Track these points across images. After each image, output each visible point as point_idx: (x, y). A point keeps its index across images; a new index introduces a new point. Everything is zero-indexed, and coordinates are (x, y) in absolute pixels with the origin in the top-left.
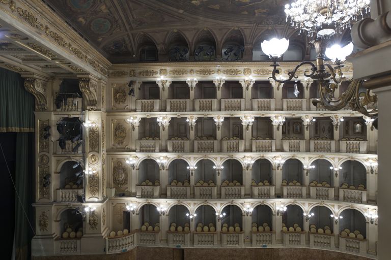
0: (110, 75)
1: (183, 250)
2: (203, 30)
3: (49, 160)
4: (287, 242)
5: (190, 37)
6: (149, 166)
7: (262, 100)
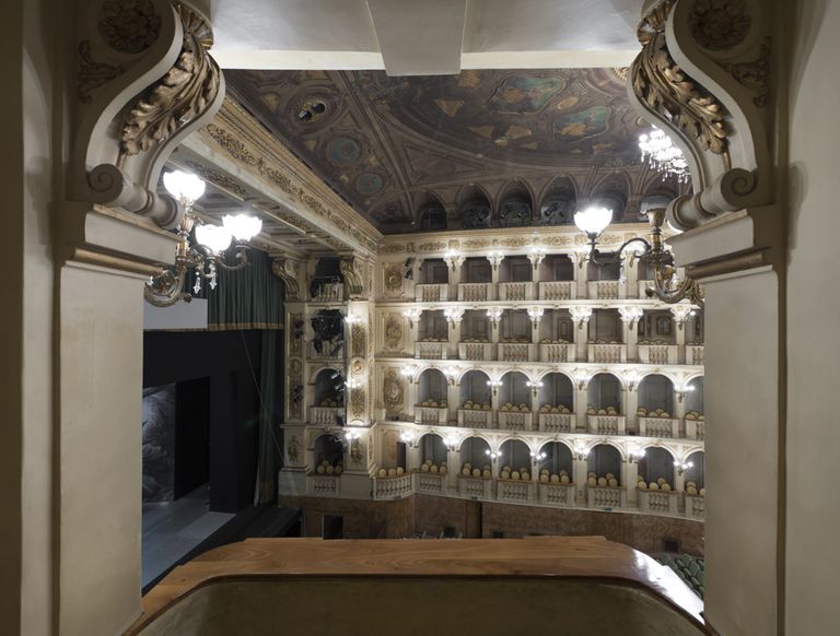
0: (381, 251)
1: (480, 505)
2: (513, 181)
3: (301, 367)
4: (647, 506)
5: (493, 192)
6: (433, 378)
7: (605, 282)
